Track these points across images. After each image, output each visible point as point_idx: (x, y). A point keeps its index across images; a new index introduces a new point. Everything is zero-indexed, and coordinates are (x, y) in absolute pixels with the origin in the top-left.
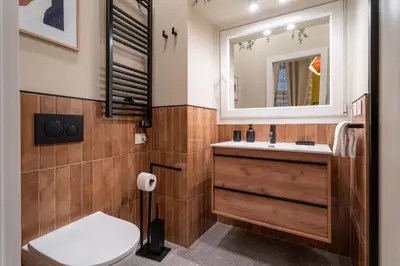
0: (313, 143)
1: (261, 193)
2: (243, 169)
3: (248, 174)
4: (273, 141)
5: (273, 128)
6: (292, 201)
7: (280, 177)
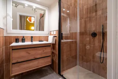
0: (43, 41)
1: (34, 58)
2: (27, 52)
3: (29, 54)
4: (32, 41)
5: (32, 37)
6: (43, 57)
7: (40, 52)
